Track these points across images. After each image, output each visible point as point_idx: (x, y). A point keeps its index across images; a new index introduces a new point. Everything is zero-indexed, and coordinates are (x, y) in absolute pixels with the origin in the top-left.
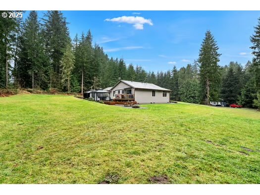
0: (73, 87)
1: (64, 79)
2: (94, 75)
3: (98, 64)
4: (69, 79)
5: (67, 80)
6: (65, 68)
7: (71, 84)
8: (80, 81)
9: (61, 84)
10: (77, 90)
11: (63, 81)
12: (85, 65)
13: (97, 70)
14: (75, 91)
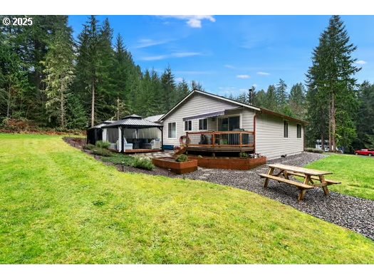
0: (73, 117)
1: (52, 101)
2: (116, 97)
3: (125, 76)
4: (62, 100)
5: (58, 104)
6: (53, 78)
7: (68, 112)
8: (87, 106)
9: (45, 110)
10: (80, 123)
11: (48, 104)
12: (97, 74)
13: (122, 87)
14: (77, 127)
